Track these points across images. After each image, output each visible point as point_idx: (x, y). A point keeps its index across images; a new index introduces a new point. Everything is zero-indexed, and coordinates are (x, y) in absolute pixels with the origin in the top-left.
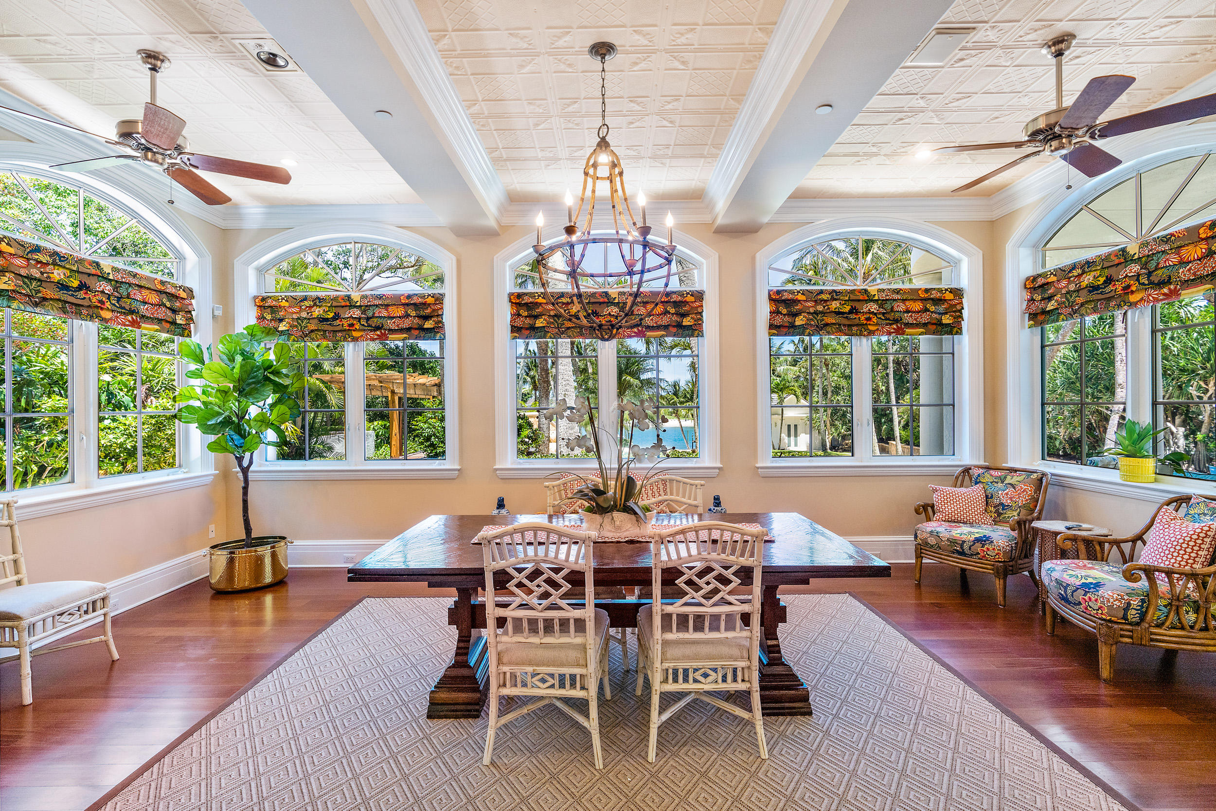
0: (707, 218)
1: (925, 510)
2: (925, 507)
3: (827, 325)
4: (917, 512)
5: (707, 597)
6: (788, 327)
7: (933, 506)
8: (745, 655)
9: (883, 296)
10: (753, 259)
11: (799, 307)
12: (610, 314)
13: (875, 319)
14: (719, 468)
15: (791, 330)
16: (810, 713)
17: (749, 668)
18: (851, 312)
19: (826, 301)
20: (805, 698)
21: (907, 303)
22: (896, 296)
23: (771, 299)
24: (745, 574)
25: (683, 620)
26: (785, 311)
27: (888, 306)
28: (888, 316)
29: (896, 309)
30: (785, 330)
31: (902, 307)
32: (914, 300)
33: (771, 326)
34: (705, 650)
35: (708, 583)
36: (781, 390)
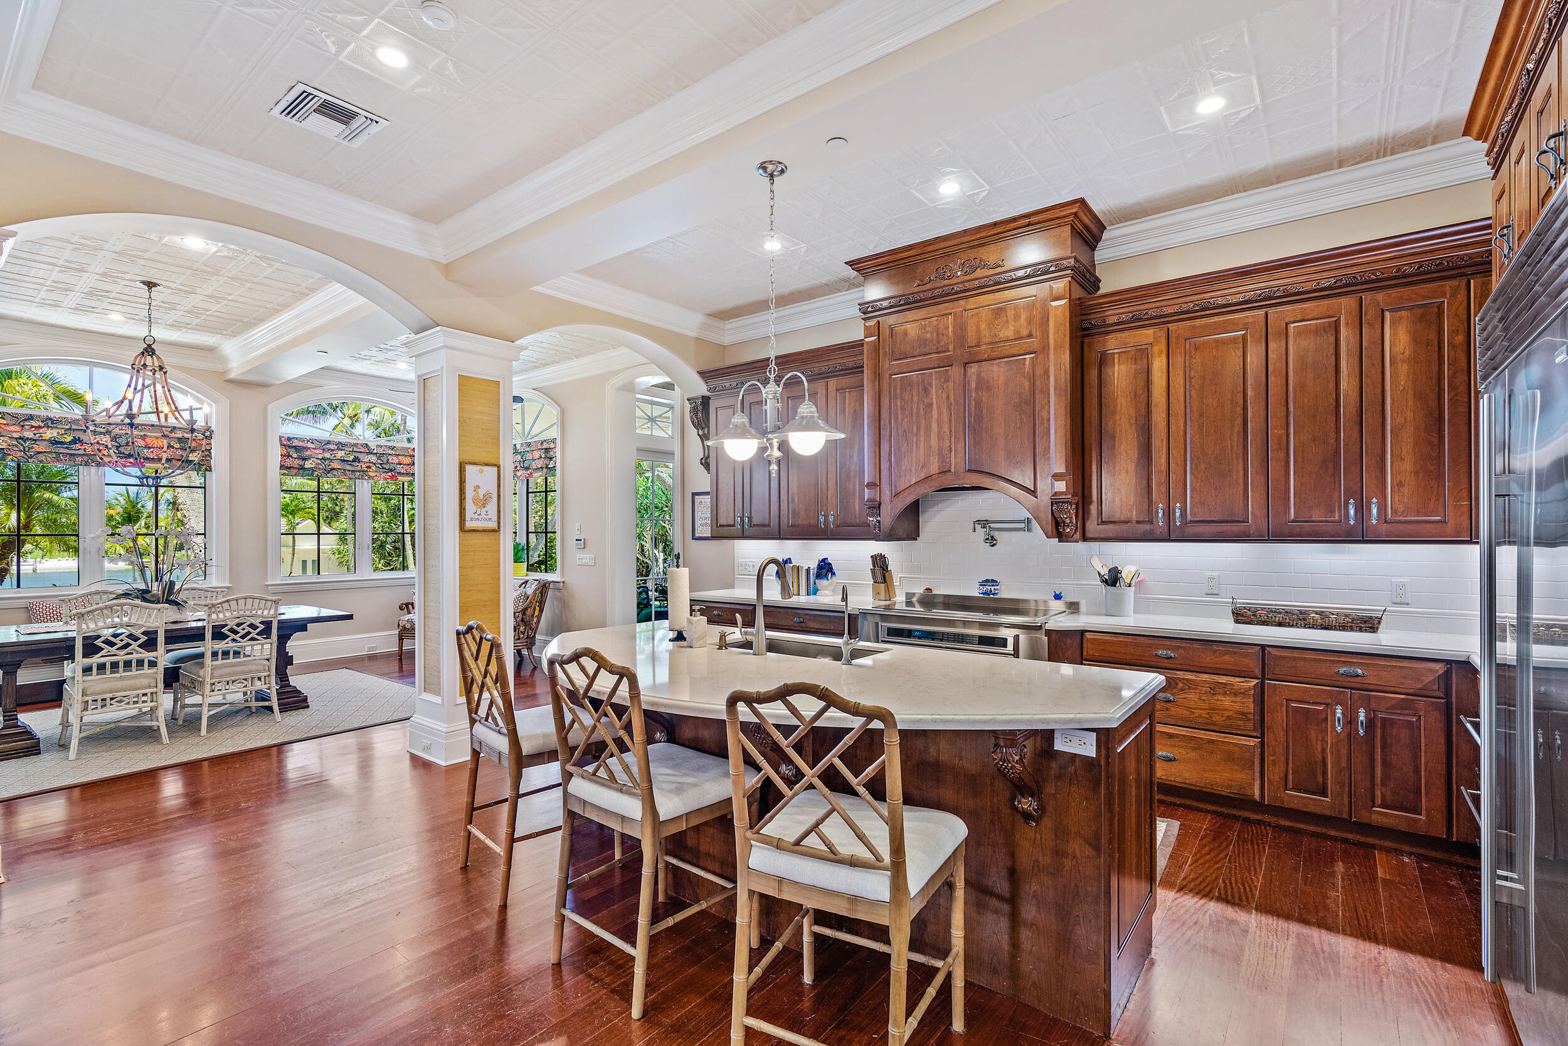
0: (219, 368)
1: (407, 607)
2: (407, 605)
3: (333, 469)
4: (401, 608)
5: (243, 637)
6: (299, 469)
7: (412, 604)
8: (267, 668)
9: (381, 451)
10: (265, 408)
11: (308, 453)
12: (98, 443)
13: (374, 468)
14: (228, 588)
15: (301, 471)
16: (308, 707)
17: (269, 676)
18: (354, 461)
19: (333, 450)
20: (305, 699)
21: (400, 457)
22: (390, 452)
23: (282, 445)
24: (268, 625)
25: (226, 654)
26: (295, 455)
27: (384, 459)
28: (384, 466)
29: (390, 461)
30: (295, 471)
31: (396, 460)
32: (406, 456)
33: (282, 467)
34: (240, 669)
35: (243, 629)
36: (293, 513)
